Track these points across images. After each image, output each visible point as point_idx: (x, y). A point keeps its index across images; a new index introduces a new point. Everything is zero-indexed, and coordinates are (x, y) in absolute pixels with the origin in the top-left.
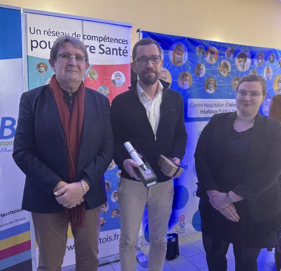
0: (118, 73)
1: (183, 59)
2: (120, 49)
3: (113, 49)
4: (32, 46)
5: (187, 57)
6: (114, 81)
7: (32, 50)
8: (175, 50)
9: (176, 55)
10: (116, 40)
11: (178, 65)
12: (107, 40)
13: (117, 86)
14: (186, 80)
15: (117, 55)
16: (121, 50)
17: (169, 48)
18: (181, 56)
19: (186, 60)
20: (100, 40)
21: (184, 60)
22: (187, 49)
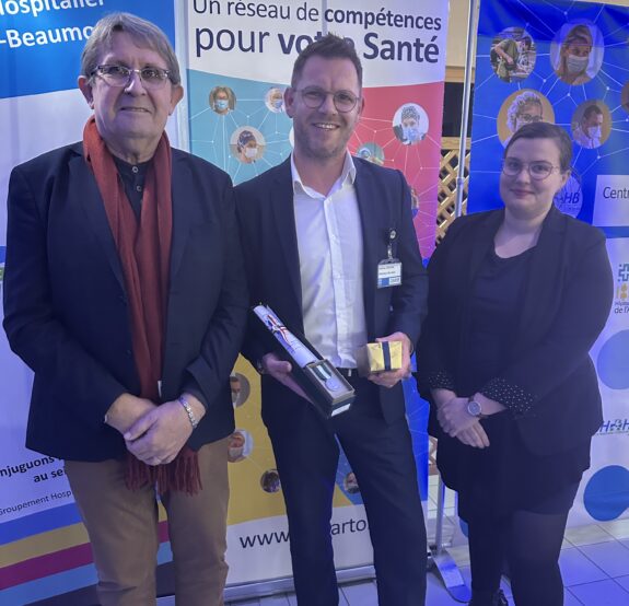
0: (411, 109)
1: (590, 65)
2: (418, 44)
3: (401, 46)
4: (199, 46)
5: (600, 61)
6: (398, 131)
7: (199, 55)
8: (570, 42)
9: (571, 56)
10: (409, 21)
11: (575, 83)
12: (386, 22)
13: (407, 142)
14: (596, 125)
15: (409, 59)
16: (422, 45)
17: (553, 36)
18: (584, 58)
19: (599, 68)
20: (367, 22)
21: (591, 69)
22: (602, 38)
